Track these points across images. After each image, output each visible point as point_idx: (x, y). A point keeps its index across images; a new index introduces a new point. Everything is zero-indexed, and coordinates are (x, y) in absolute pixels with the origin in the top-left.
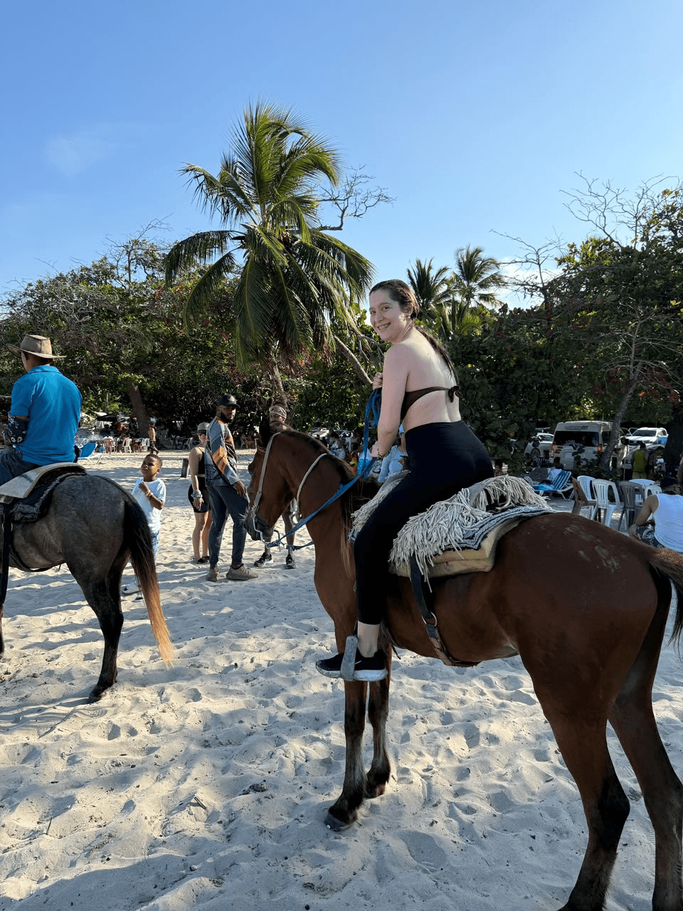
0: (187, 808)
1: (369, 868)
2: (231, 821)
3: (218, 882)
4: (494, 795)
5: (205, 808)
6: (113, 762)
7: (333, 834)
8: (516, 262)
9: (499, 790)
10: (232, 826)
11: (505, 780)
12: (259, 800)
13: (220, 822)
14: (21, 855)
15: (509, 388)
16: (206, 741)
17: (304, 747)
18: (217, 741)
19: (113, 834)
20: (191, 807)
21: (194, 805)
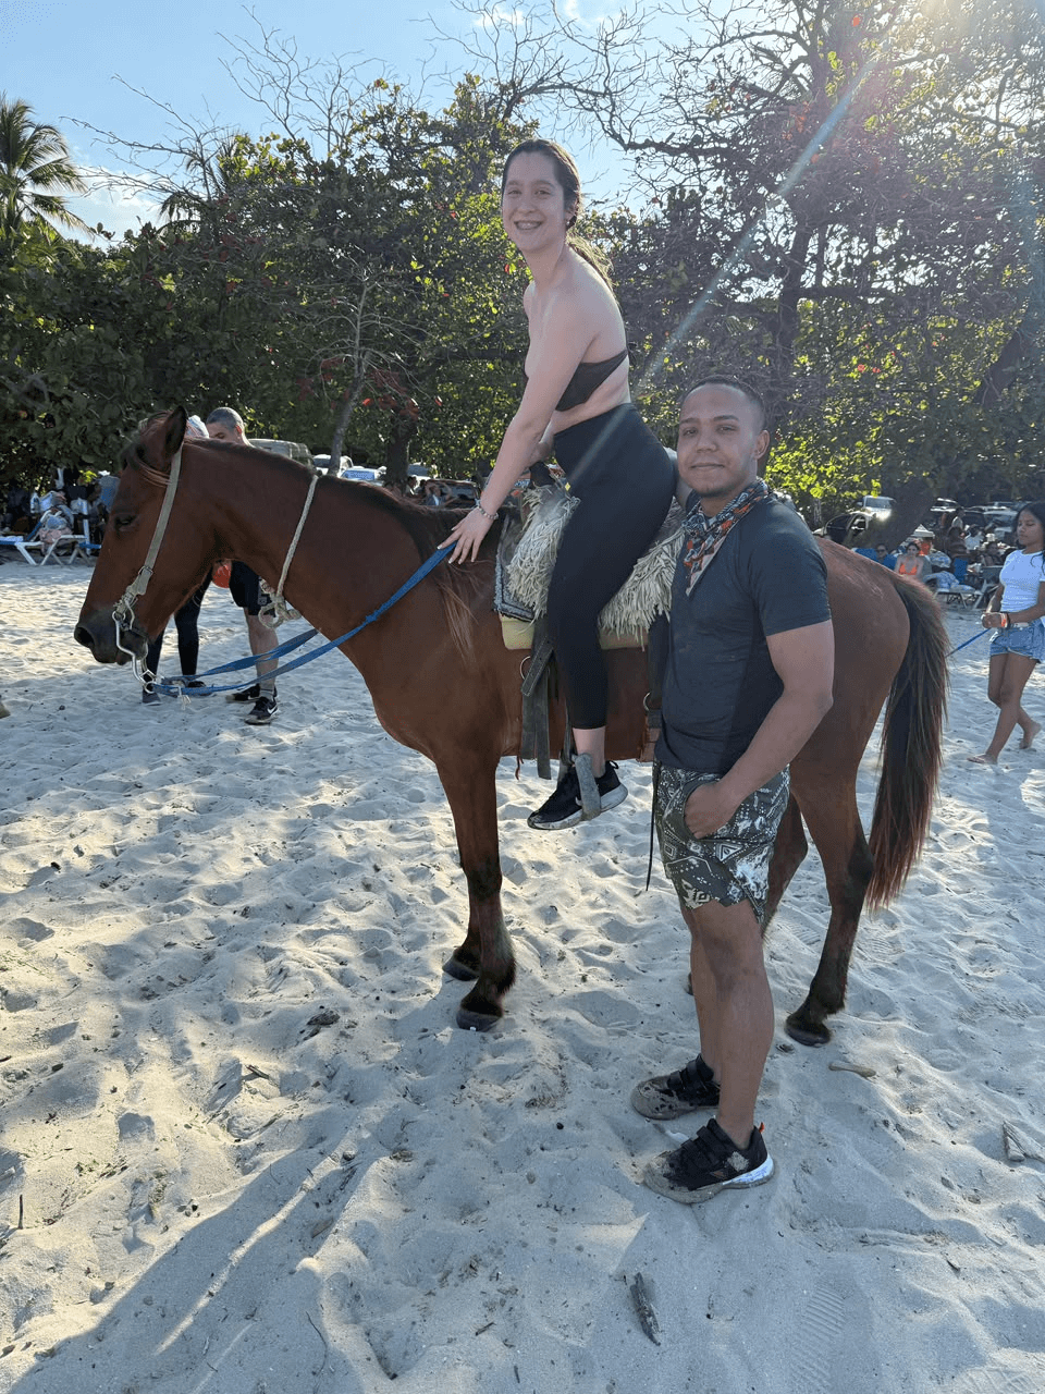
0: (244, 1087)
1: (568, 1054)
2: (331, 1077)
3: (401, 1154)
4: (604, 926)
5: (266, 1077)
6: (8, 1074)
7: (489, 1036)
8: (163, 149)
9: (607, 919)
10: (340, 1080)
11: (601, 907)
12: (342, 1034)
13: (317, 1084)
14: (16, 1279)
15: (169, 374)
16: (145, 989)
17: (316, 947)
18: (164, 984)
19: (162, 1171)
20: (249, 1082)
21: (249, 1078)
